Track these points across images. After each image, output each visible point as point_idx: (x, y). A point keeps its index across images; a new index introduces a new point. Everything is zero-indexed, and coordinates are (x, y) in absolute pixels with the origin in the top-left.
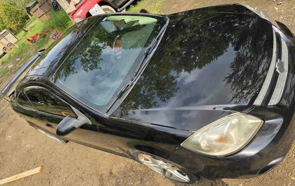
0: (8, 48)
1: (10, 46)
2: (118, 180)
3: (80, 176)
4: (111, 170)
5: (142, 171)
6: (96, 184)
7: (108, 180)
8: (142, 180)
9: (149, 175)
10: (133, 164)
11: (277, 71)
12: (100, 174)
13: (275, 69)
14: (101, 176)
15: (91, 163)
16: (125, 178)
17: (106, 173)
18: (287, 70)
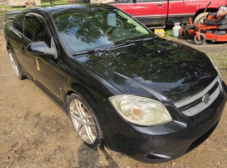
0: (30, 5)
1: (33, 4)
2: (41, 121)
3: (13, 104)
4: (40, 112)
5: (63, 125)
6: (21, 115)
7: (33, 117)
8: (58, 129)
9: (67, 130)
10: (60, 117)
11: (202, 99)
12: (30, 111)
13: (202, 97)
14: (30, 112)
15: (29, 101)
16: (46, 122)
17: (35, 112)
18: (209, 104)
